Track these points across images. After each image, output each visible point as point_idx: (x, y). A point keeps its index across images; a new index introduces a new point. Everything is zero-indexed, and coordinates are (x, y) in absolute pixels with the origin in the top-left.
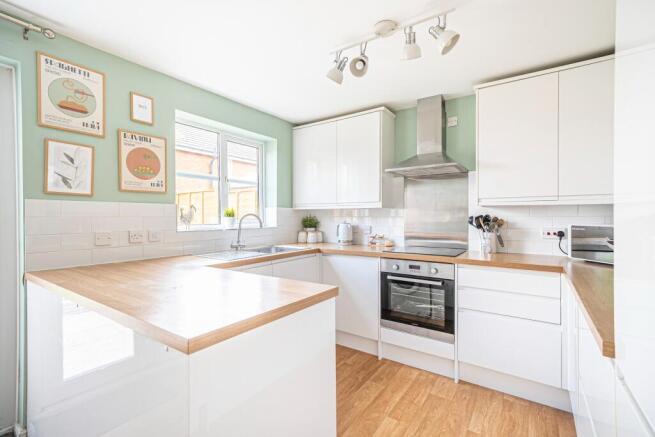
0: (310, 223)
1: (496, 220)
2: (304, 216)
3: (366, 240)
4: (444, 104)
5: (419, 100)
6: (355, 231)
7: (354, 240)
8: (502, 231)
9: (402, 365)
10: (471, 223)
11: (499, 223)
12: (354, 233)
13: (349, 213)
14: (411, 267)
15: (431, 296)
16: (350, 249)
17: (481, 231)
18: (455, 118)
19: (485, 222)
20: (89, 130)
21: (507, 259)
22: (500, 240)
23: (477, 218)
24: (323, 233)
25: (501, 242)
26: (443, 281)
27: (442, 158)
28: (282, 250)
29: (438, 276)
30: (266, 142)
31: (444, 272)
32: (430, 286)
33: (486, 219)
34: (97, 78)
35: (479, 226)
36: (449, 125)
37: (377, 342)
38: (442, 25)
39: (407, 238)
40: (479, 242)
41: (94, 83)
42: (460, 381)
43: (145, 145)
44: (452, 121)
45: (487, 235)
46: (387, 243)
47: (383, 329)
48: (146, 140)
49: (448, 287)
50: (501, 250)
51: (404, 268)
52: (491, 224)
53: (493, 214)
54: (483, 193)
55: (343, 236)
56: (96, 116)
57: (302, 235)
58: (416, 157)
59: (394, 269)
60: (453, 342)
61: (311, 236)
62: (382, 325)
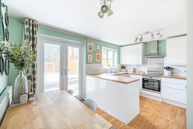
0: (123, 67)
1: (171, 68)
2: (122, 66)
3: (137, 71)
4: (158, 41)
5: (152, 41)
6: (135, 69)
7: (135, 71)
8: (173, 71)
9: (147, 98)
10: (165, 68)
11: (172, 69)
12: (134, 70)
13: (133, 65)
14: (150, 77)
15: (153, 84)
16: (134, 73)
17: (167, 70)
18: (161, 45)
19: (168, 68)
20: (92, 52)
21: (174, 77)
22: (172, 73)
23: (166, 67)
24: (126, 70)
25: (173, 73)
26: (158, 81)
27: (157, 54)
28: (119, 73)
29: (157, 79)
30: (114, 50)
31: (158, 79)
32: (153, 81)
33: (169, 68)
34: (93, 43)
35: (167, 69)
36: (159, 46)
37: (141, 93)
38: (159, 33)
39: (148, 71)
40: (166, 73)
41: (92, 44)
42: (162, 102)
43: (98, 54)
44: (160, 45)
45: (169, 71)
46: (143, 72)
47: (143, 90)
48: (98, 53)
49: (159, 82)
50: (173, 75)
51: (148, 78)
52: (170, 69)
53: (170, 67)
54: (168, 62)
55: (132, 70)
56: (93, 50)
57: (122, 70)
58: (151, 54)
59: (146, 78)
60: (160, 93)
61: (124, 70)
62: (143, 89)
